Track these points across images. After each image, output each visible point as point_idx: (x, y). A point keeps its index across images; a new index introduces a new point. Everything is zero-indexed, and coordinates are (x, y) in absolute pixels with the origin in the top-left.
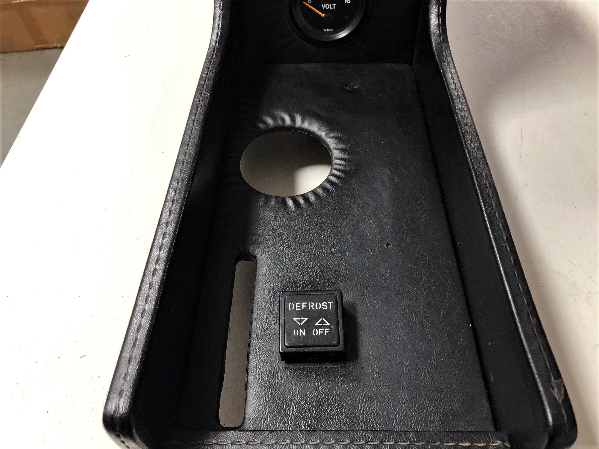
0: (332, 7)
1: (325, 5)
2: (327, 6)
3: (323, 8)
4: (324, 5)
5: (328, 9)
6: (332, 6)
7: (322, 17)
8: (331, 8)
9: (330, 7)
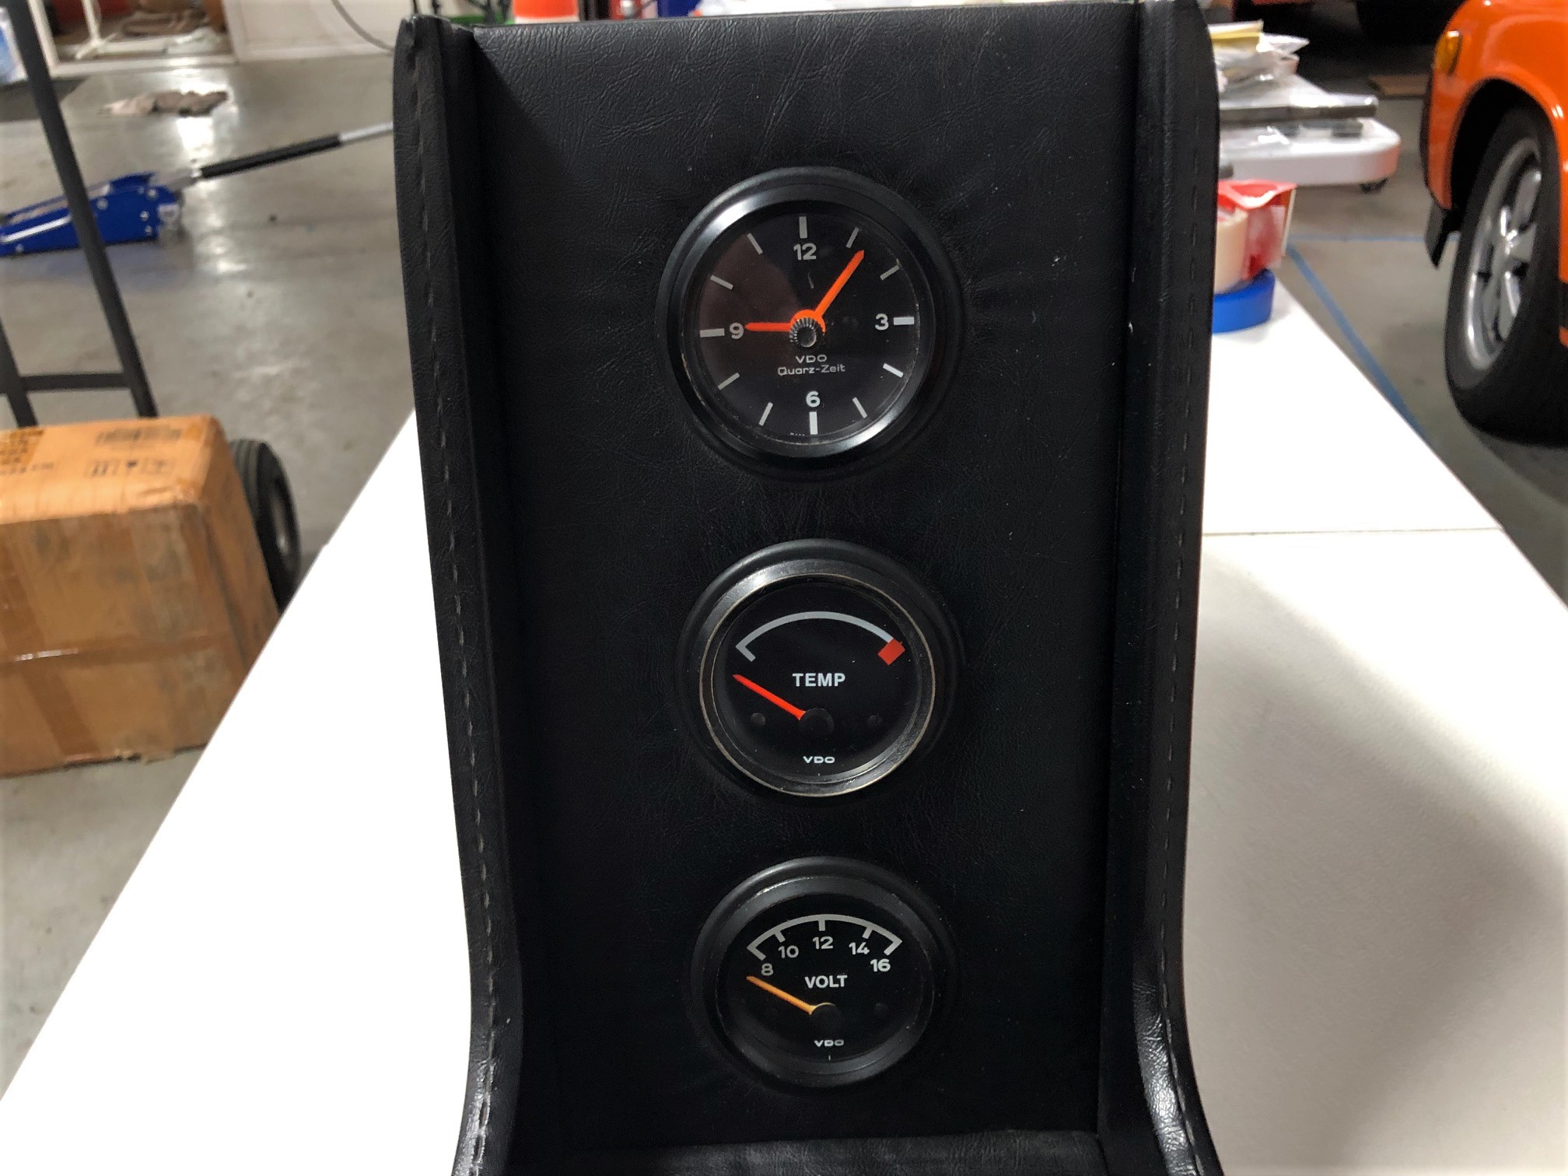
0: (834, 983)
1: (814, 978)
2: (822, 982)
3: (810, 986)
4: (810, 980)
5: (822, 989)
6: (836, 981)
7: (808, 1013)
8: (832, 985)
9: (829, 982)
